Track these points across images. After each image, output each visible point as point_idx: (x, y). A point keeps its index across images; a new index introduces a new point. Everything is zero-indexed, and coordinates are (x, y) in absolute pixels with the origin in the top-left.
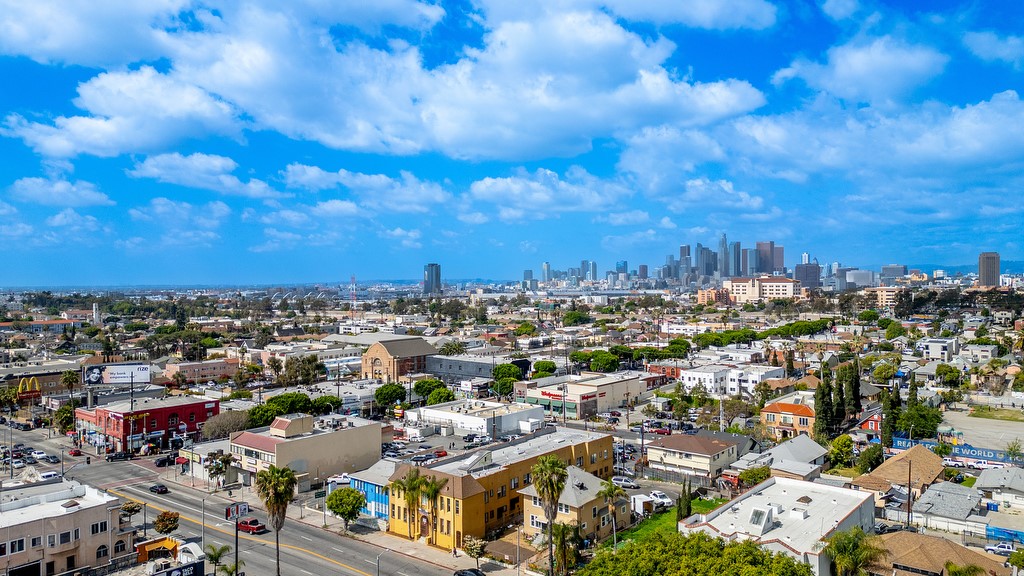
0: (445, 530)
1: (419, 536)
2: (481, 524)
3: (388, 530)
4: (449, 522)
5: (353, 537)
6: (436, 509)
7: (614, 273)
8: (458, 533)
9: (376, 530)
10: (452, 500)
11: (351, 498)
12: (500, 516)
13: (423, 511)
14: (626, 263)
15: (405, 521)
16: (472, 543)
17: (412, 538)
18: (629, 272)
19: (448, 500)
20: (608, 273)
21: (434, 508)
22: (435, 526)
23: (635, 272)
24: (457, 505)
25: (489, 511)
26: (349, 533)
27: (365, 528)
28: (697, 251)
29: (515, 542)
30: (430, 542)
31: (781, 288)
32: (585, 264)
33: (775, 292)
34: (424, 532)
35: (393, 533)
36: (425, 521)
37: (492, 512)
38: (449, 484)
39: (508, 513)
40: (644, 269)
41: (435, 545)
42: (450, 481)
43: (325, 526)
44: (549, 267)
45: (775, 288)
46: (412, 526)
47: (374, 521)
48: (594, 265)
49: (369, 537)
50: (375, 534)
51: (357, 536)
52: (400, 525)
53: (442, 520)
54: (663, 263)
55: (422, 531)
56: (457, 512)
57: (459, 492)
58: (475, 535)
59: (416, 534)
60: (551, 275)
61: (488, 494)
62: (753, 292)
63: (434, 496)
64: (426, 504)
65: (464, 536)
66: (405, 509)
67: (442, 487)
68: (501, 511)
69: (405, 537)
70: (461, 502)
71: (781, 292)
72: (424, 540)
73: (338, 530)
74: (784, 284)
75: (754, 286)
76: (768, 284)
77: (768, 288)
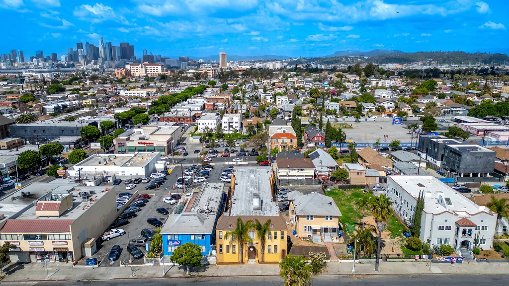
1: (247, 260)
3: (217, 262)
4: (276, 246)
6: (264, 240)
8: (283, 250)
13: (251, 244)
14: (42, 52)
15: (234, 253)
17: (242, 262)
18: (45, 57)
19: (275, 233)
23: (49, 57)
24: (283, 234)
26: (193, 274)
28: (86, 46)
29: (303, 244)
30: (259, 261)
31: (155, 69)
32: (13, 51)
33: (152, 70)
34: (250, 257)
35: (224, 263)
36: (252, 249)
41: (264, 262)
42: (272, 220)
43: (166, 275)
45: (152, 69)
48: (22, 53)
49: (211, 272)
50: (212, 268)
53: (269, 246)
56: (283, 238)
57: (283, 226)
62: (142, 70)
66: (234, 246)
69: (236, 263)
70: (286, 232)
71: (156, 70)
72: (253, 261)
74: (157, 66)
75: (142, 67)
76: (149, 67)
77: (149, 69)
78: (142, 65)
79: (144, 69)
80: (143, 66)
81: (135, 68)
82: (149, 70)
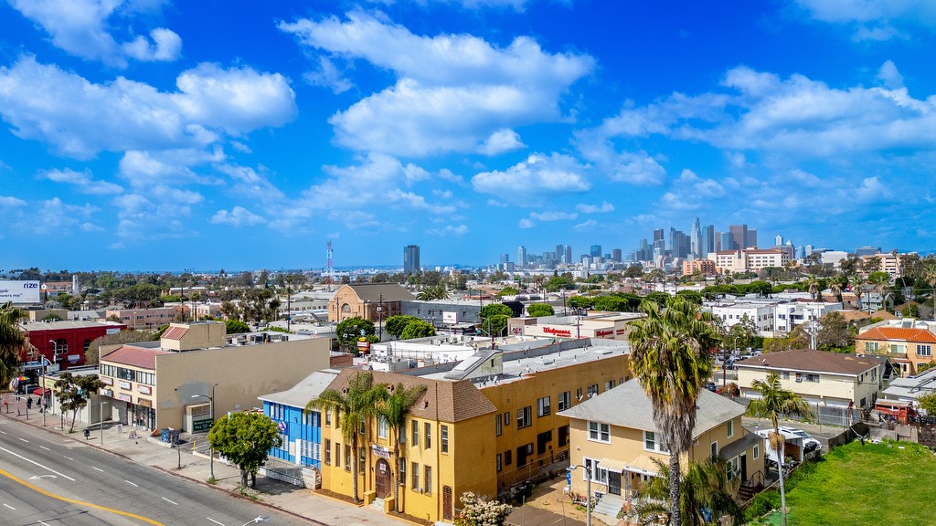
0: (421, 484)
1: (373, 498)
2: (490, 474)
3: (319, 487)
4: (428, 469)
5: (254, 500)
6: (404, 444)
7: (588, 256)
8: (447, 489)
9: (298, 487)
10: (433, 424)
11: (252, 428)
12: (521, 461)
13: (378, 449)
15: (348, 469)
16: (478, 508)
17: (359, 501)
18: (603, 256)
19: (427, 426)
20: (583, 256)
21: (401, 443)
22: (403, 477)
23: (609, 255)
24: (445, 434)
25: (503, 451)
26: (250, 492)
27: (281, 483)
28: (670, 234)
29: (556, 509)
30: (393, 508)
31: (768, 259)
32: (559, 248)
33: (762, 263)
34: (381, 491)
35: (328, 493)
36: (383, 467)
37: (508, 454)
38: (429, 396)
39: (535, 457)
40: (618, 253)
41: (402, 514)
42: (431, 391)
43: (213, 481)
44: (524, 250)
45: (761, 259)
46: (360, 478)
47: (297, 472)
48: (569, 249)
49: (284, 500)
50: (296, 494)
51: (261, 496)
52: (340, 478)
53: (415, 465)
54: (638, 247)
55: (378, 487)
56: (445, 448)
57: (448, 409)
58: (481, 491)
59: (368, 492)
60: (527, 259)
61: (502, 419)
63: (399, 419)
64: (384, 436)
65: (459, 494)
66: (347, 448)
67: (415, 402)
68: (523, 452)
69: (348, 499)
70: (451, 428)
71: (769, 263)
72: (381, 505)
73: (231, 487)
74: (772, 255)
75: (740, 257)
76: (755, 256)
77: (755, 260)
78: (739, 253)
79: (743, 260)
80: (743, 254)
81: (726, 260)
82: (755, 263)
